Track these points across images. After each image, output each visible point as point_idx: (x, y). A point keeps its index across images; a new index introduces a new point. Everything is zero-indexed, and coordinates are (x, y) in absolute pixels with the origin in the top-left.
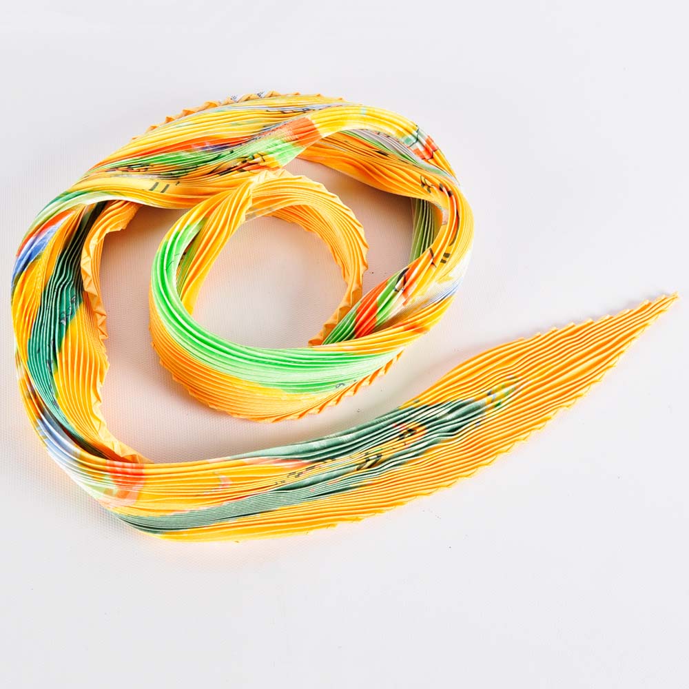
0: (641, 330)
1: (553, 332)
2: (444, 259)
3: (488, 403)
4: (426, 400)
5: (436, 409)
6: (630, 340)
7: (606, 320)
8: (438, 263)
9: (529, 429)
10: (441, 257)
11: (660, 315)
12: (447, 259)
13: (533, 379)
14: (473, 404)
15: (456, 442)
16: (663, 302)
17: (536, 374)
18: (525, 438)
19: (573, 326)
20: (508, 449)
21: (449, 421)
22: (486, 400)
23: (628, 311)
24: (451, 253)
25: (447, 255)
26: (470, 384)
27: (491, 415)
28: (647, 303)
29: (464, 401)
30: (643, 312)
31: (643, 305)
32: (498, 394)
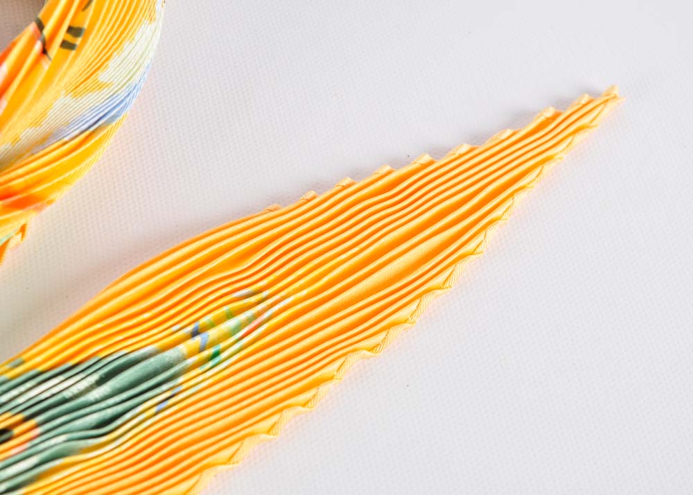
0: (537, 171)
1: (344, 188)
2: (70, 38)
3: (191, 355)
4: (38, 359)
5: (61, 378)
6: (511, 195)
7: (461, 156)
8: (55, 50)
9: (279, 406)
10: (62, 35)
11: (579, 138)
12: (78, 41)
13: (296, 294)
14: (152, 360)
15: (110, 450)
16: (585, 110)
17: (302, 282)
18: (272, 427)
19: (389, 173)
20: (232, 456)
21: (97, 402)
22: (183, 348)
23: (509, 132)
24: (86, 26)
25: (74, 31)
26: (146, 315)
27: (193, 382)
28: (550, 113)
29: (132, 356)
30: (541, 133)
31: (542, 118)
32: (212, 334)
